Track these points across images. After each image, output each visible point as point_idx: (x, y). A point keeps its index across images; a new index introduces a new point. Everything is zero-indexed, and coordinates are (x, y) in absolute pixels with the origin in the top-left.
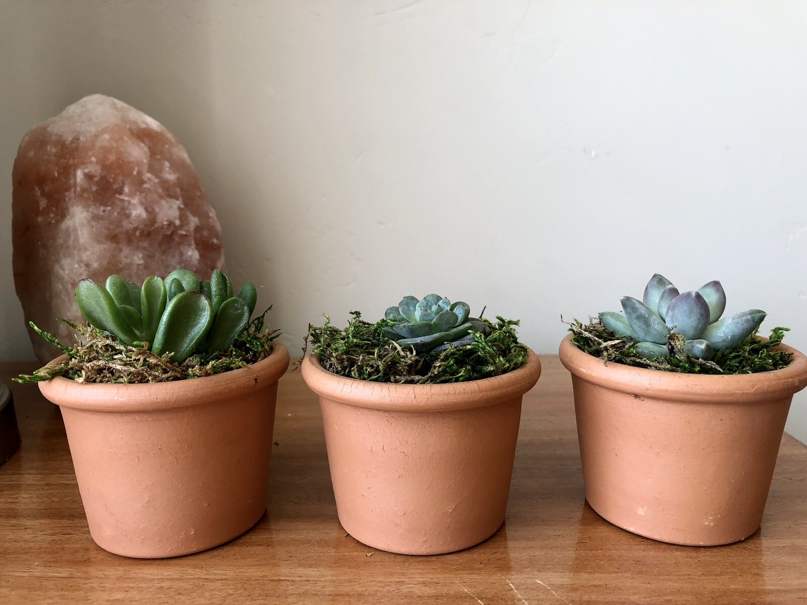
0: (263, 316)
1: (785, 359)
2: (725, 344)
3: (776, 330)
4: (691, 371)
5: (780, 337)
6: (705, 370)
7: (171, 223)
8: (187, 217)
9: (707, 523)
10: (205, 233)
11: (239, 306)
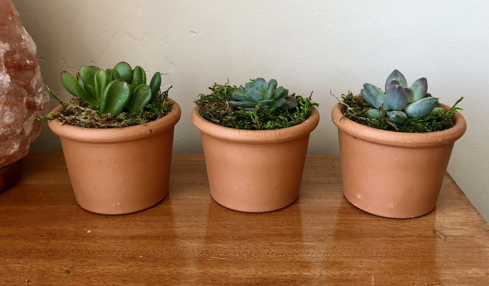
0: (168, 91)
9: (390, 206)
10: (17, 56)
11: (146, 89)
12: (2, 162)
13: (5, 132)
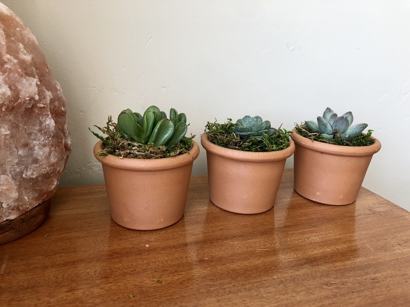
1: (372, 142)
2: (353, 135)
3: (369, 131)
4: (343, 145)
5: (371, 133)
6: (347, 145)
7: (32, 98)
8: (43, 92)
9: (340, 198)
10: (56, 103)
11: (183, 126)
12: (44, 198)
13: (49, 171)
